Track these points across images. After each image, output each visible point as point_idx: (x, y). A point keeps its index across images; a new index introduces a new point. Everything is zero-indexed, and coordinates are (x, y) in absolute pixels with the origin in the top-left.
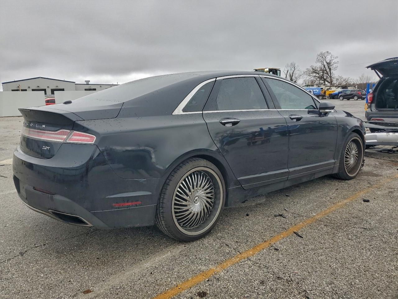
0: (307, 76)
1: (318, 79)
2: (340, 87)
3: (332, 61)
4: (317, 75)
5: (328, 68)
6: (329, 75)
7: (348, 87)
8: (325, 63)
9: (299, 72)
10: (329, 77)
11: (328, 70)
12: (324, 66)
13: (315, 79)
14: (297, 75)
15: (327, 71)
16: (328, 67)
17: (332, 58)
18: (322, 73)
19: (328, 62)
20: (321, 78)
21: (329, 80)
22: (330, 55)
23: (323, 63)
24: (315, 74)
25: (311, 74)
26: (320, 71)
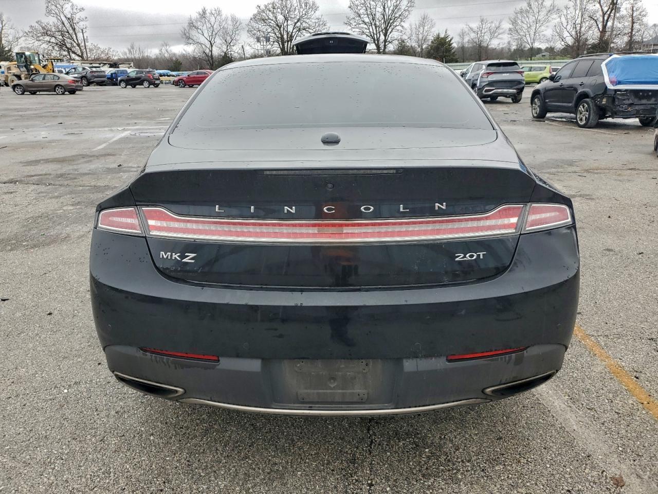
0: (33, 41)
1: (56, 48)
2: (105, 64)
3: (75, 16)
4: (53, 40)
5: (71, 28)
6: (75, 42)
7: (120, 66)
8: (64, 19)
9: (12, 31)
10: (75, 44)
11: (71, 31)
12: (63, 23)
13: (51, 48)
14: (10, 38)
15: (69, 34)
16: (71, 25)
17: (75, 11)
18: (61, 37)
19: (69, 16)
20: (62, 45)
21: (77, 49)
22: (70, 4)
23: (59, 18)
24: (47, 38)
25: (41, 38)
26: (56, 33)
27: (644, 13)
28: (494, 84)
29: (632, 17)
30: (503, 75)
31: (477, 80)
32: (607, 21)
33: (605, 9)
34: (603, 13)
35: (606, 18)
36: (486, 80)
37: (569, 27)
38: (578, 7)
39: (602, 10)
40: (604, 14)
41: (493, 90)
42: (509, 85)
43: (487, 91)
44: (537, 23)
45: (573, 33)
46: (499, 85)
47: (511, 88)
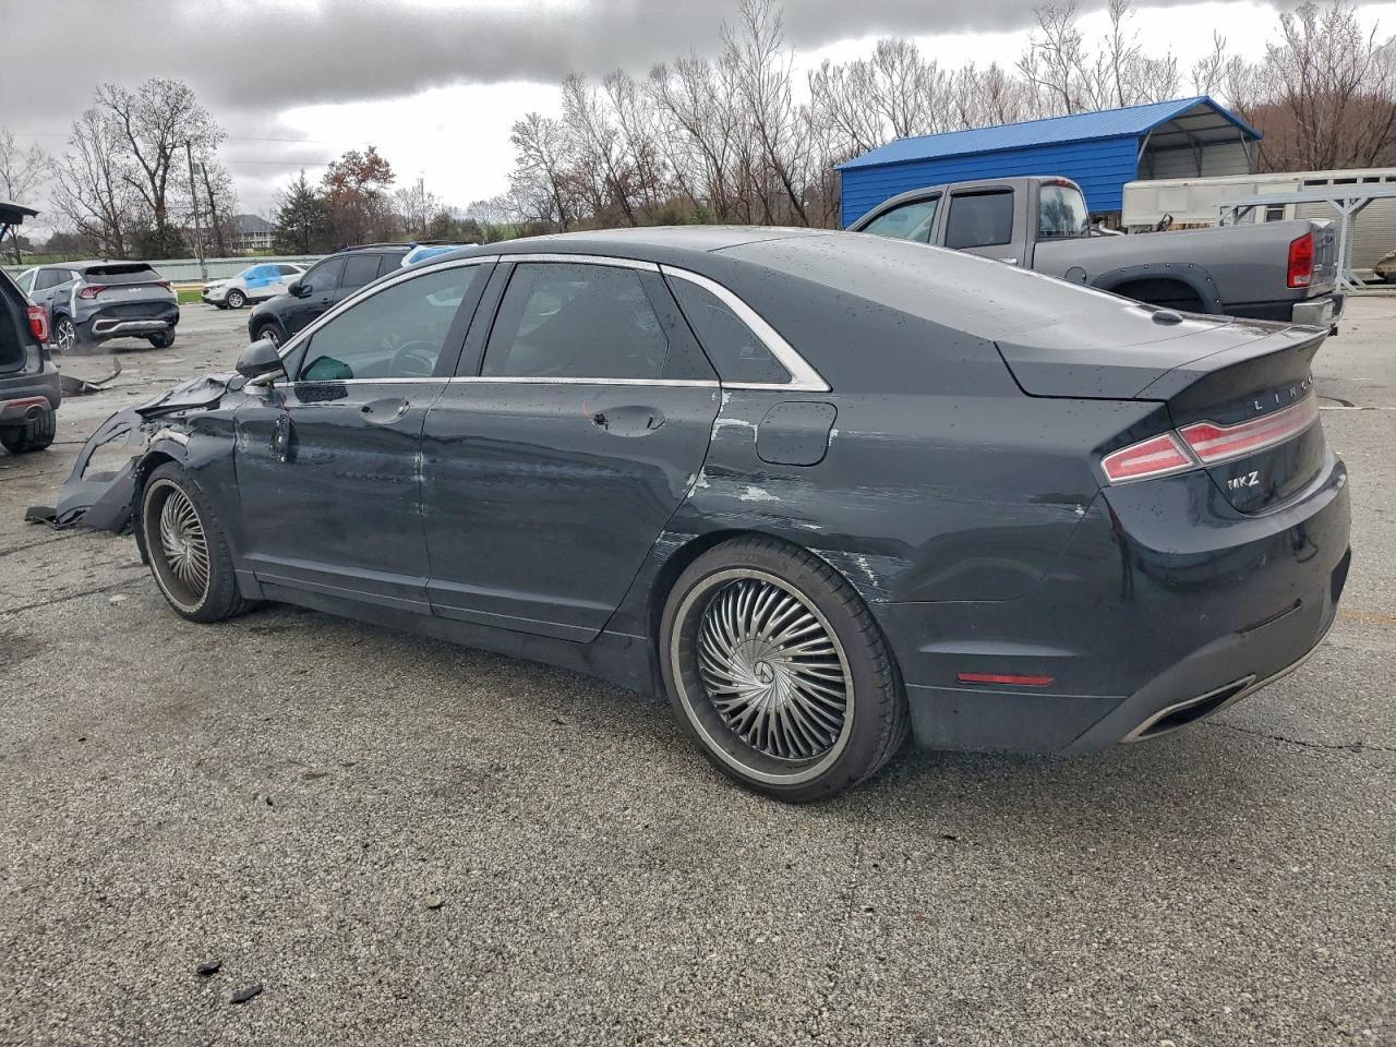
27: (225, 176)
28: (116, 312)
29: (207, 184)
30: (130, 290)
31: (67, 304)
32: (162, 188)
33: (153, 166)
34: (149, 172)
35: (158, 183)
36: (93, 302)
37: (85, 196)
38: (93, 158)
39: (146, 167)
40: (152, 176)
41: (114, 324)
42: (148, 311)
43: (101, 326)
44: (10, 187)
45: (98, 209)
46: (126, 311)
47: (153, 317)
